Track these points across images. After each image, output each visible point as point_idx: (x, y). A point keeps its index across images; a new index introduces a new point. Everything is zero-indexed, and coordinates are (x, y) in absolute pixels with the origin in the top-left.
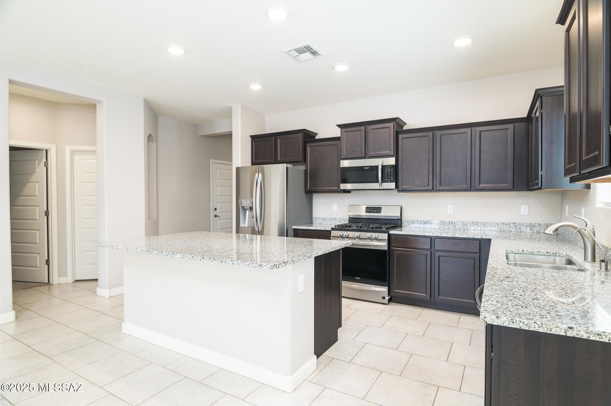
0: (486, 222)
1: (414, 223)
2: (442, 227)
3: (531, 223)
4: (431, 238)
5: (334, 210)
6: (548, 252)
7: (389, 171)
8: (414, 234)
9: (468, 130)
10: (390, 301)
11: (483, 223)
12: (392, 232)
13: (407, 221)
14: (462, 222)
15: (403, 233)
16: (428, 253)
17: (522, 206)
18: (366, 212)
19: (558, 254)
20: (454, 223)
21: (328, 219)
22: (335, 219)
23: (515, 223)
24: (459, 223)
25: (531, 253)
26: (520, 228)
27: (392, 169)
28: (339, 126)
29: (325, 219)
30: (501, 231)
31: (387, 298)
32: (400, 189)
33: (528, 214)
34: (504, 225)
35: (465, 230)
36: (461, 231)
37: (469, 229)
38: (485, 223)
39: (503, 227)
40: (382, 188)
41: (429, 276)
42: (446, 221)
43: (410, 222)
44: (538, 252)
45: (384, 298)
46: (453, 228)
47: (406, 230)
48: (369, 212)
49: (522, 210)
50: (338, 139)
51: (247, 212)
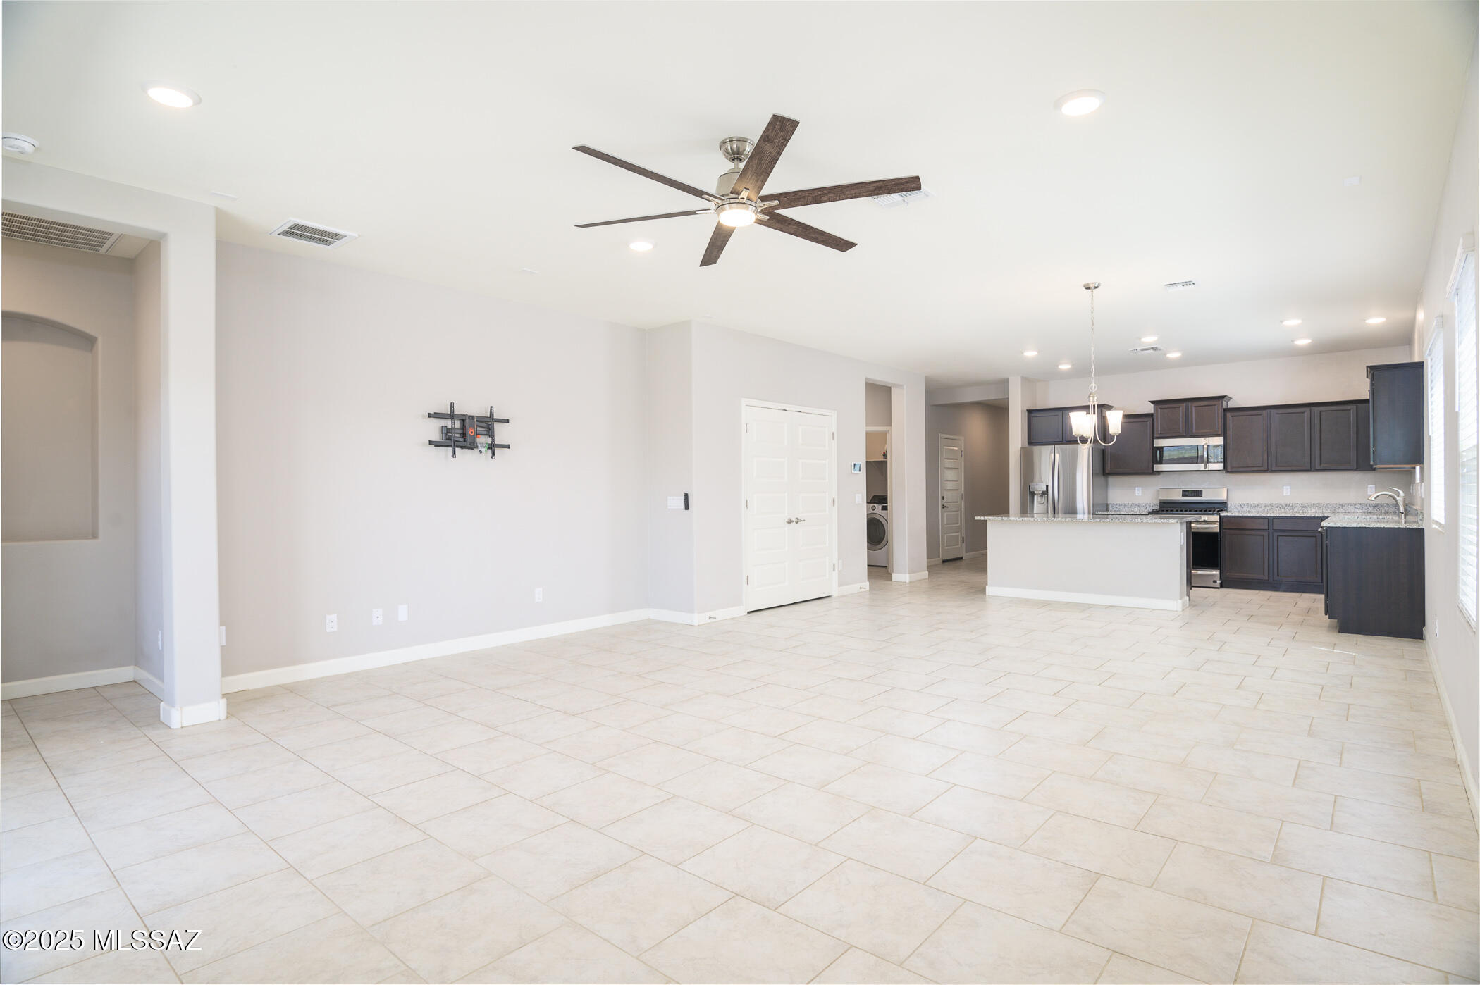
0: (1329, 503)
1: (1244, 506)
4: (1268, 518)
5: (1137, 495)
7: (1216, 450)
9: (1307, 410)
10: (1222, 586)
11: (1325, 504)
12: (1223, 514)
13: (1235, 504)
14: (1301, 504)
15: (1229, 514)
16: (1266, 534)
17: (1369, 486)
18: (1182, 496)
20: (1291, 505)
21: (1130, 505)
22: (1139, 505)
23: (1361, 504)
24: (1297, 505)
26: (1368, 508)
28: (1151, 402)
29: (1125, 506)
30: (1346, 511)
31: (1219, 582)
32: (1229, 469)
34: (1351, 505)
35: (1304, 512)
37: (1308, 510)
39: (1349, 508)
40: (1207, 469)
41: (1266, 556)
42: (1283, 504)
43: (1239, 506)
45: (1215, 582)
46: (1291, 510)
47: (1233, 511)
48: (1187, 496)
49: (1369, 490)
50: (1150, 415)
51: (1035, 497)
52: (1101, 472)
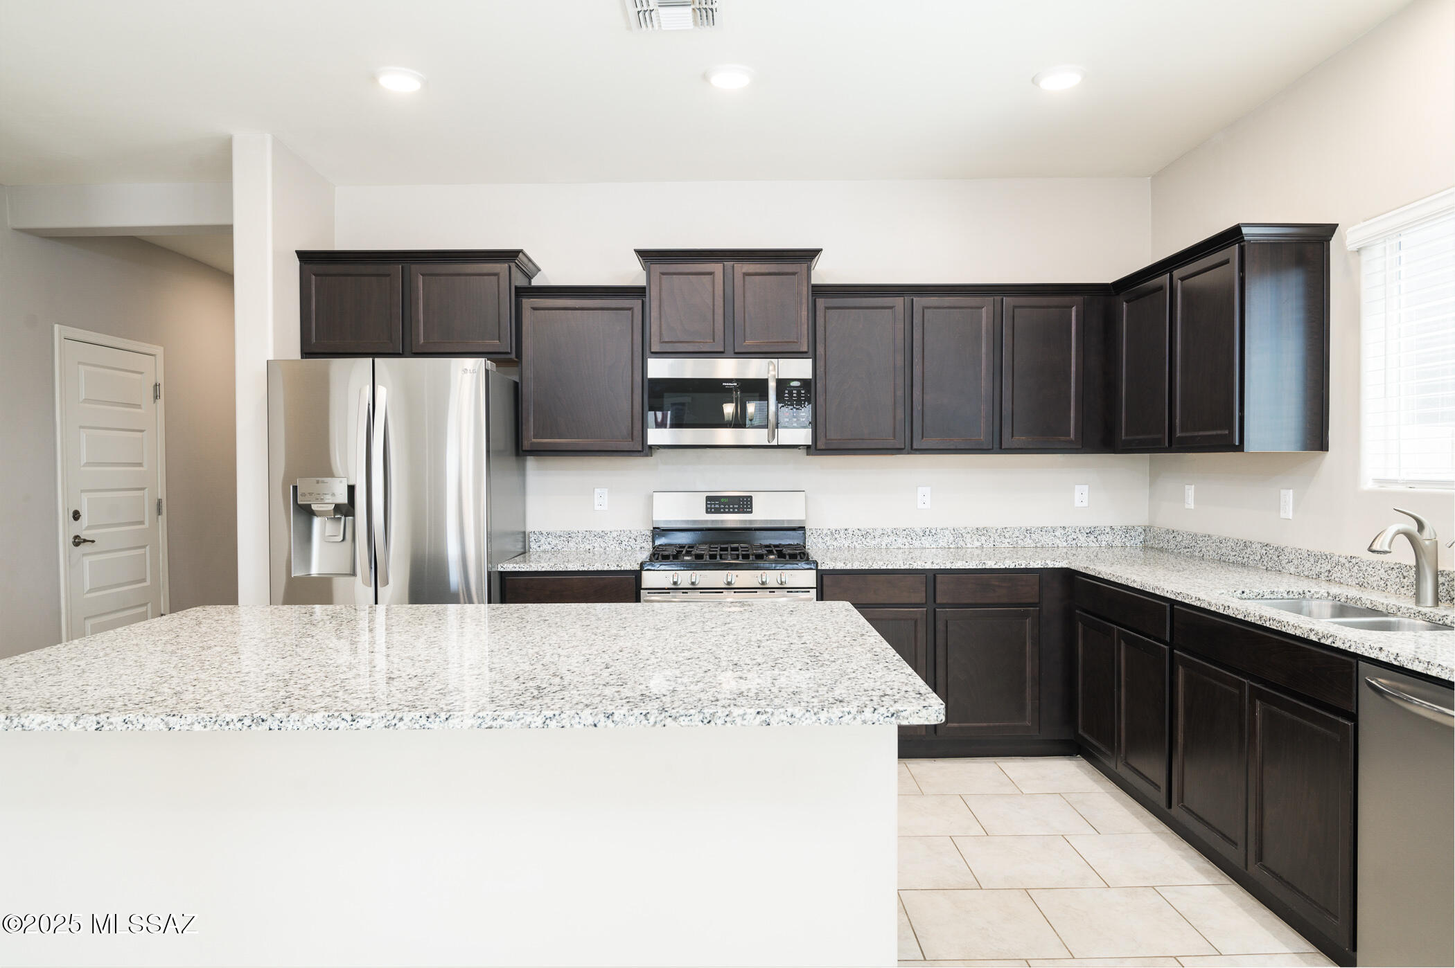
0: (1005, 528)
1: (837, 536)
2: (907, 544)
3: (1096, 525)
4: (926, 575)
5: (597, 508)
6: (1289, 592)
7: (795, 395)
8: (884, 567)
11: (998, 531)
13: (819, 532)
14: (954, 529)
16: (921, 615)
17: (1077, 488)
18: (707, 512)
19: (1309, 593)
20: (934, 532)
21: (580, 535)
22: (602, 535)
23: (1064, 528)
24: (947, 532)
25: (1258, 597)
26: (1075, 537)
27: (803, 392)
28: (640, 255)
29: (570, 536)
30: (1036, 547)
32: (820, 445)
33: (1089, 506)
34: (1044, 533)
35: (960, 550)
36: (951, 553)
37: (969, 545)
38: (1004, 530)
39: (1041, 538)
40: (774, 443)
42: (915, 529)
43: (826, 535)
44: (1272, 593)
46: (933, 546)
48: (717, 511)
49: (1077, 495)
50: (637, 291)
51: (317, 522)
52: (511, 445)
